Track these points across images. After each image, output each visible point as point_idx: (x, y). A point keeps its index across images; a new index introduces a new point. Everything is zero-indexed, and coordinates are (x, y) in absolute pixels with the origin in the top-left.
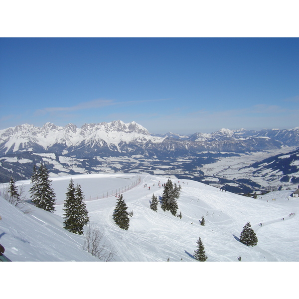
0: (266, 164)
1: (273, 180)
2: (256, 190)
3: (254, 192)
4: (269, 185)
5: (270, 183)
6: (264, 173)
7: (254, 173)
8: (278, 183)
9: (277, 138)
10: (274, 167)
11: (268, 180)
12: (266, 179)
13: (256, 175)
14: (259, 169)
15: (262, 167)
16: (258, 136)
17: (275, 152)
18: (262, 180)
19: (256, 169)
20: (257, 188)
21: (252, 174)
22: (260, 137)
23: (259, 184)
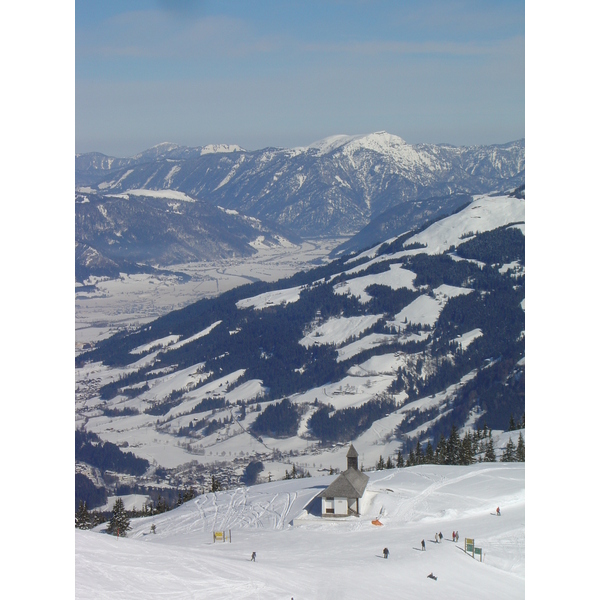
0: (172, 341)
1: (212, 428)
2: (124, 490)
3: (112, 501)
4: (189, 458)
5: (196, 444)
6: (160, 390)
7: (108, 392)
8: (236, 445)
9: (231, 196)
10: (215, 357)
11: (183, 433)
12: (176, 426)
13: (118, 402)
14: (133, 368)
15: (148, 360)
16: (126, 185)
17: (219, 276)
18: (152, 433)
19: (117, 374)
20: (125, 479)
21: (97, 401)
22: (138, 193)
23: (139, 453)
